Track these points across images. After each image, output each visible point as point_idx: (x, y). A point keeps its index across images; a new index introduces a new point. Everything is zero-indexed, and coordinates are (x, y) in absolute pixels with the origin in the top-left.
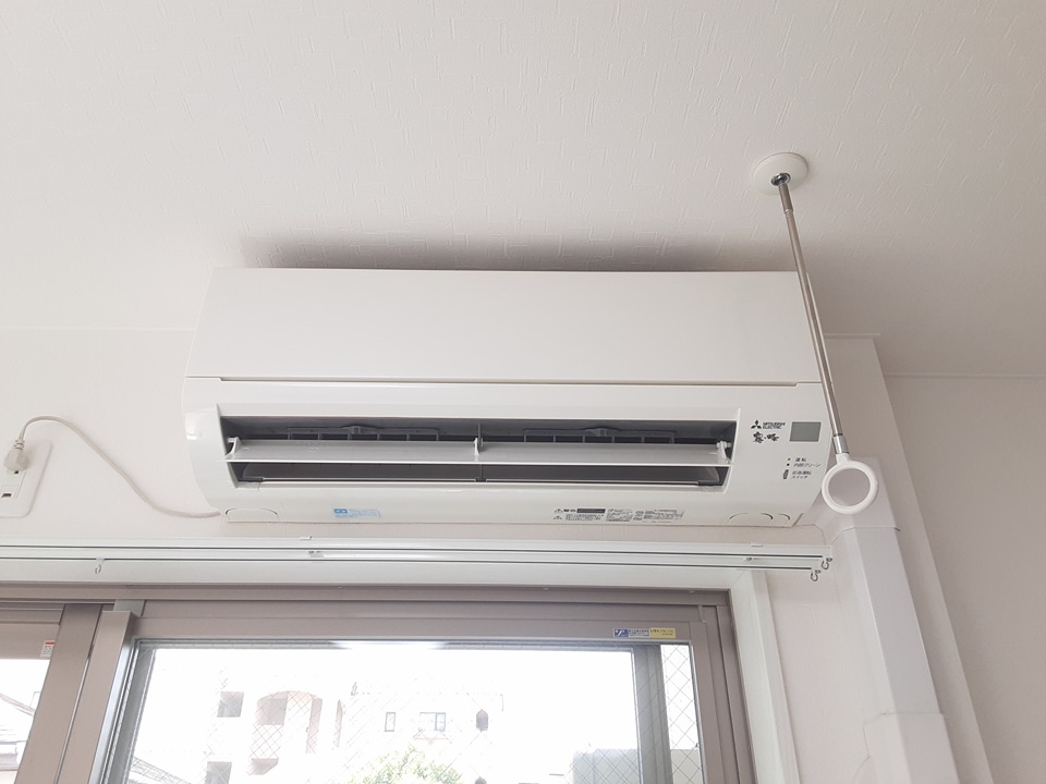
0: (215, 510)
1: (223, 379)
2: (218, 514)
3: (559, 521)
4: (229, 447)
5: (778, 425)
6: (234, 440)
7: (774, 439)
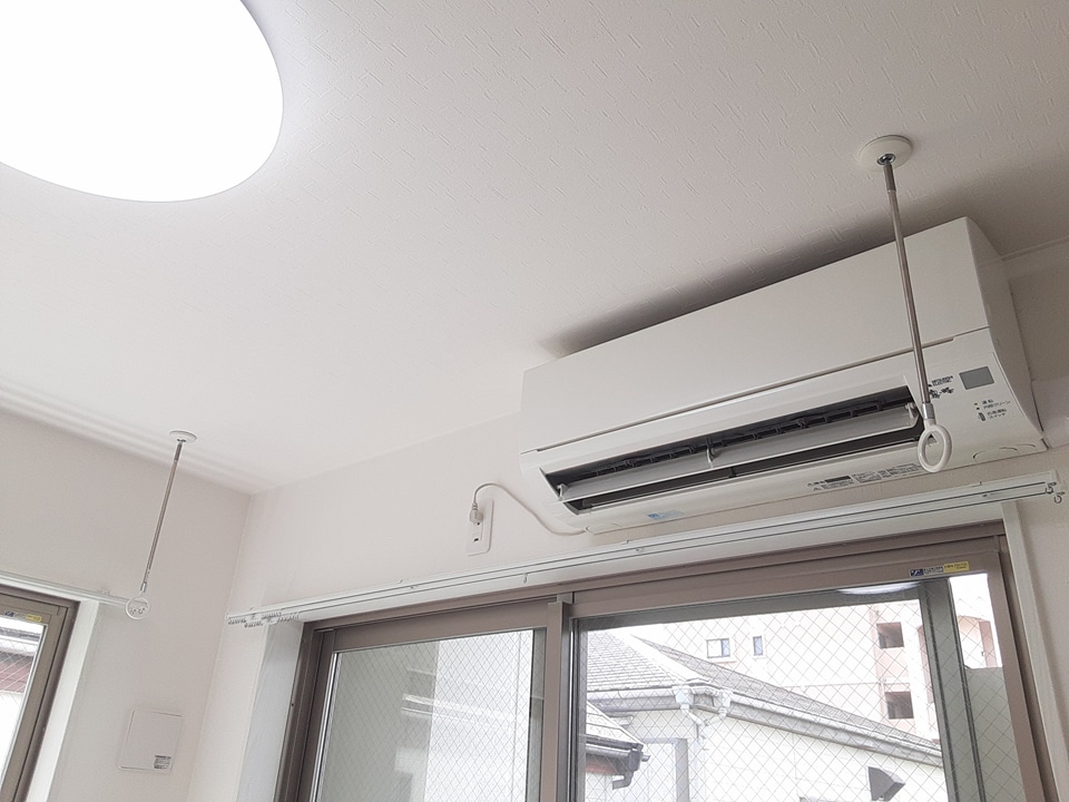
0: (579, 530)
1: (539, 450)
2: (583, 532)
3: (817, 492)
4: (558, 491)
5: (947, 380)
6: (560, 487)
7: (950, 392)
